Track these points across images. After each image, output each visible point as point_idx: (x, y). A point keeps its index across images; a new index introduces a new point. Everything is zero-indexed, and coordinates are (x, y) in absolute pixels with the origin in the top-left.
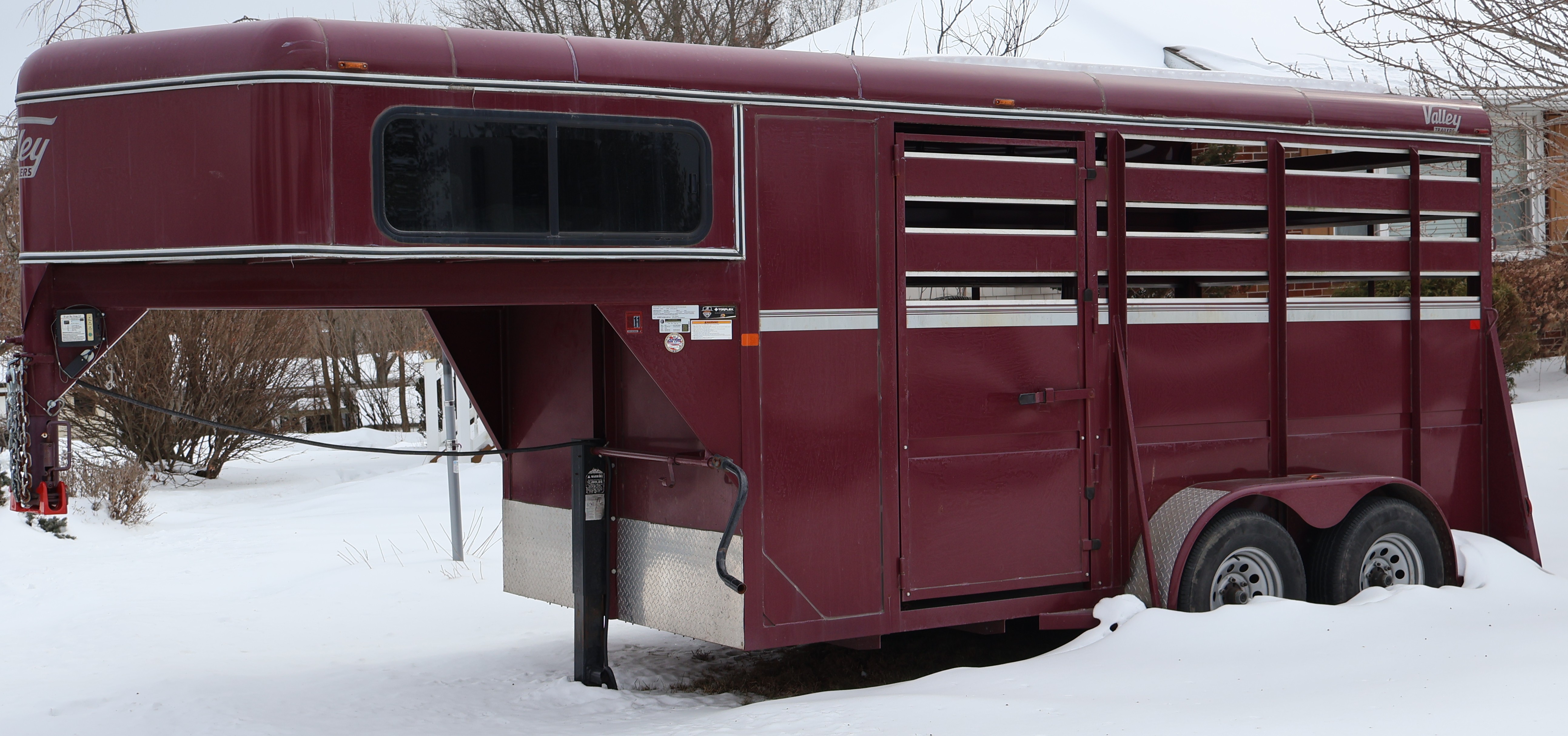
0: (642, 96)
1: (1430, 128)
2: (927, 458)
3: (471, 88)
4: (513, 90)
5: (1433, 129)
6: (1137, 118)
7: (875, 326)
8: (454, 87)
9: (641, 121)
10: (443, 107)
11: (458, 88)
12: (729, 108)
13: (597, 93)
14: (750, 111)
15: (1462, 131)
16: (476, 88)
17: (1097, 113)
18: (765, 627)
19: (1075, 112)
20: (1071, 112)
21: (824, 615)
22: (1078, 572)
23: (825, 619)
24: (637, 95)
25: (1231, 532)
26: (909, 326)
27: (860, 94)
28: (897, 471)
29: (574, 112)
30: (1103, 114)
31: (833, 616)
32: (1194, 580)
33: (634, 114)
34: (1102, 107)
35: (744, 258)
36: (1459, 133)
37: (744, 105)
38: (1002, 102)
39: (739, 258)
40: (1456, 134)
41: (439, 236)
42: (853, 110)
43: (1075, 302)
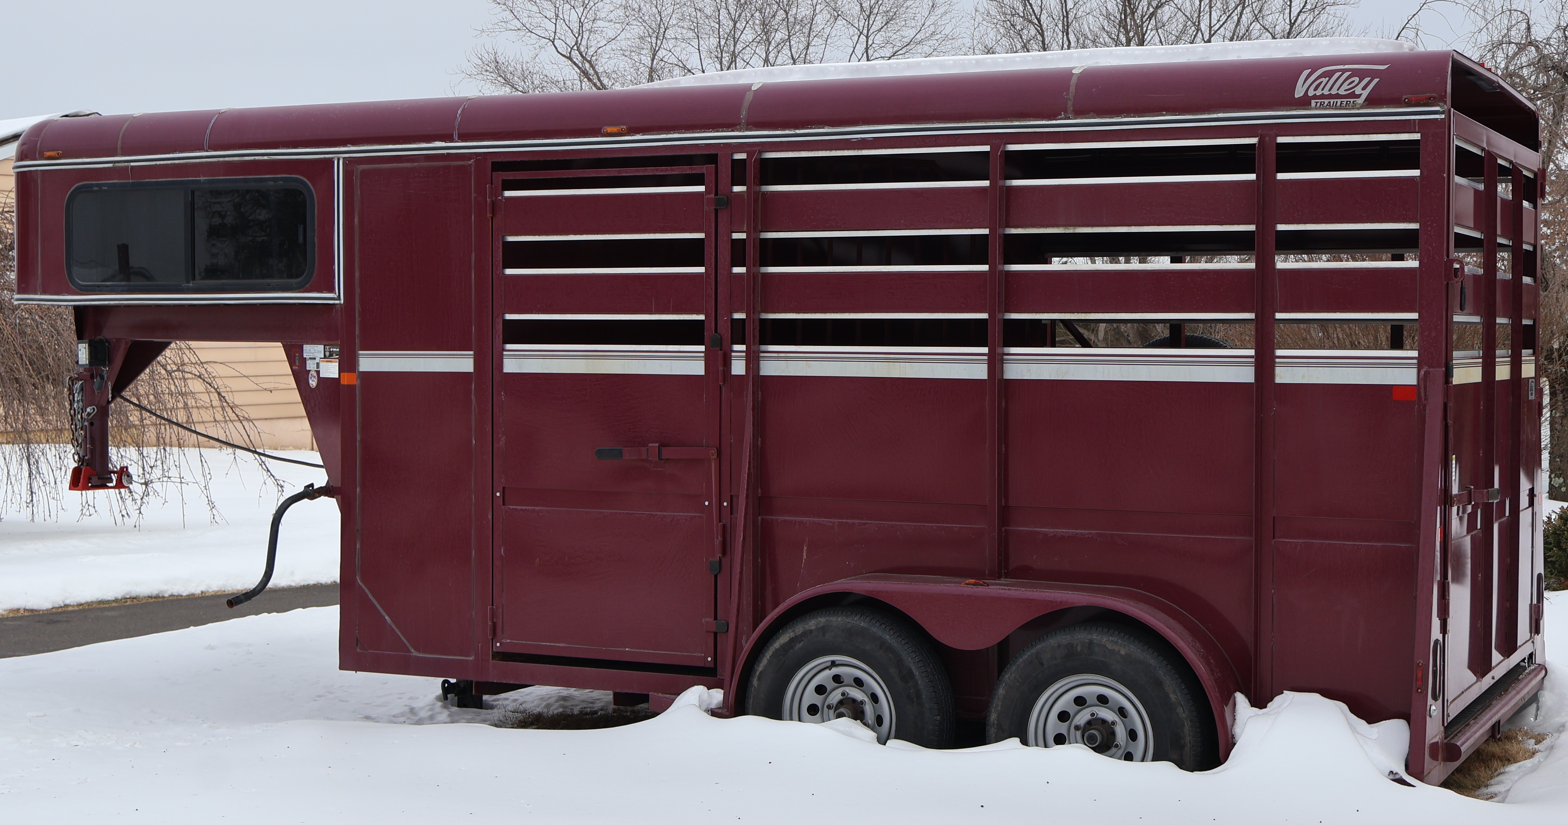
0: (257, 158)
1: (1305, 102)
2: (524, 508)
3: (126, 164)
4: (158, 163)
5: (1310, 104)
6: (787, 132)
7: (471, 370)
8: (117, 165)
9: (256, 180)
10: (111, 182)
11: (120, 165)
12: (330, 162)
13: (221, 159)
14: (350, 163)
16: (132, 164)
17: (733, 131)
18: (358, 650)
19: (704, 132)
20: (698, 133)
21: (416, 650)
22: (699, 655)
23: (415, 654)
24: (252, 158)
26: (506, 370)
27: (456, 137)
28: (490, 517)
29: (204, 177)
30: (740, 131)
31: (424, 652)
33: (251, 175)
34: (740, 124)
35: (342, 302)
36: (1367, 105)
37: (344, 158)
38: (610, 129)
39: (337, 302)
40: (1362, 107)
41: (107, 286)
42: (448, 154)
43: (702, 348)
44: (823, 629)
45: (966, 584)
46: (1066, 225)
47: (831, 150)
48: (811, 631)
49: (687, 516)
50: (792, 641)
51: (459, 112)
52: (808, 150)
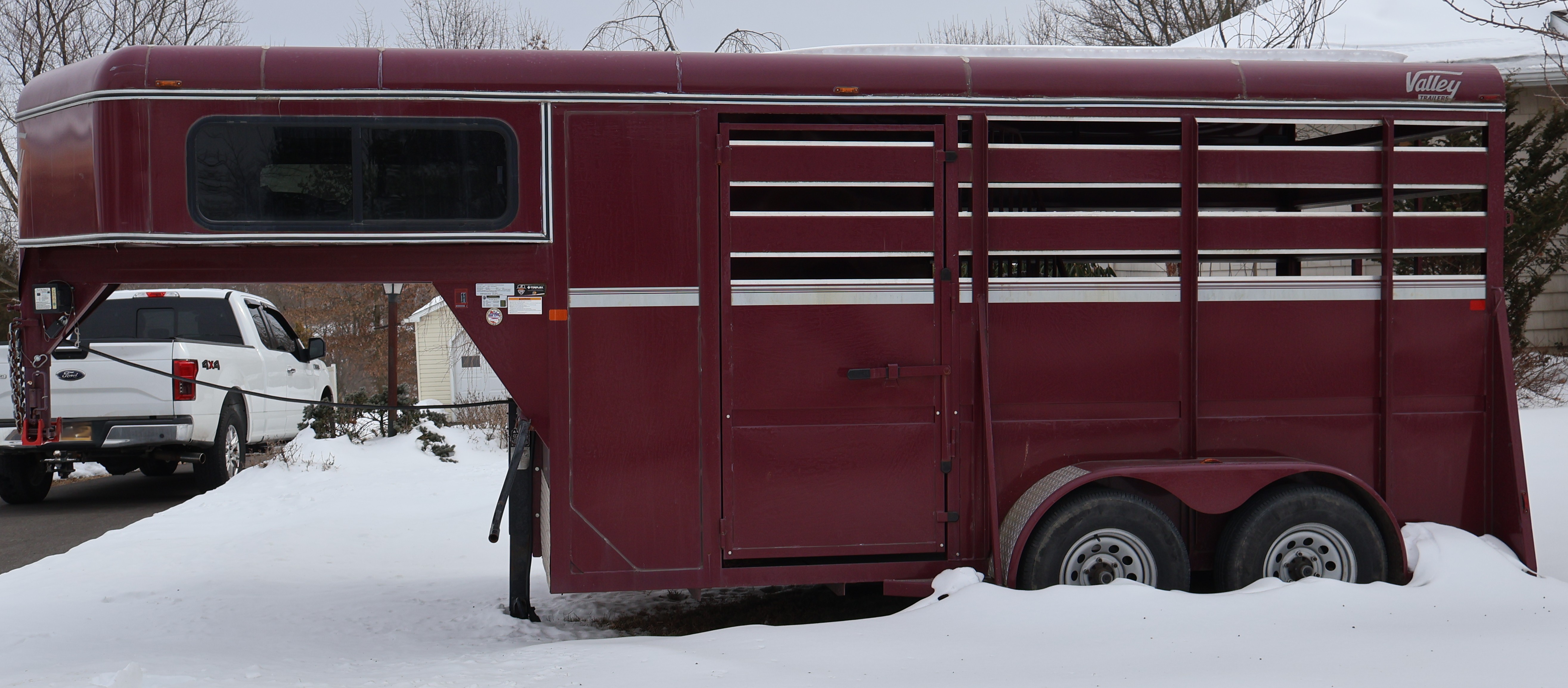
0: (446, 99)
1: (1413, 96)
2: (753, 427)
3: (277, 98)
4: (318, 98)
5: (1417, 97)
6: (1010, 99)
7: (697, 304)
8: (260, 98)
9: (445, 121)
10: (252, 115)
11: (265, 98)
12: (537, 107)
13: (400, 98)
15: (1459, 97)
16: (282, 98)
17: (959, 96)
18: (572, 573)
19: (932, 96)
20: (927, 96)
21: (638, 566)
22: (931, 543)
23: (638, 570)
24: (441, 98)
25: (1083, 513)
26: (734, 303)
27: (679, 88)
28: (719, 438)
29: (377, 115)
30: (967, 97)
31: (646, 568)
32: (1037, 558)
33: (438, 115)
34: (966, 91)
35: (552, 241)
36: (1456, 100)
37: (552, 103)
38: (844, 89)
39: (546, 241)
40: (1452, 101)
41: (247, 224)
42: (672, 104)
43: (931, 281)
45: (1206, 462)
47: (1046, 116)
49: (919, 425)
51: (678, 66)
52: (1026, 116)
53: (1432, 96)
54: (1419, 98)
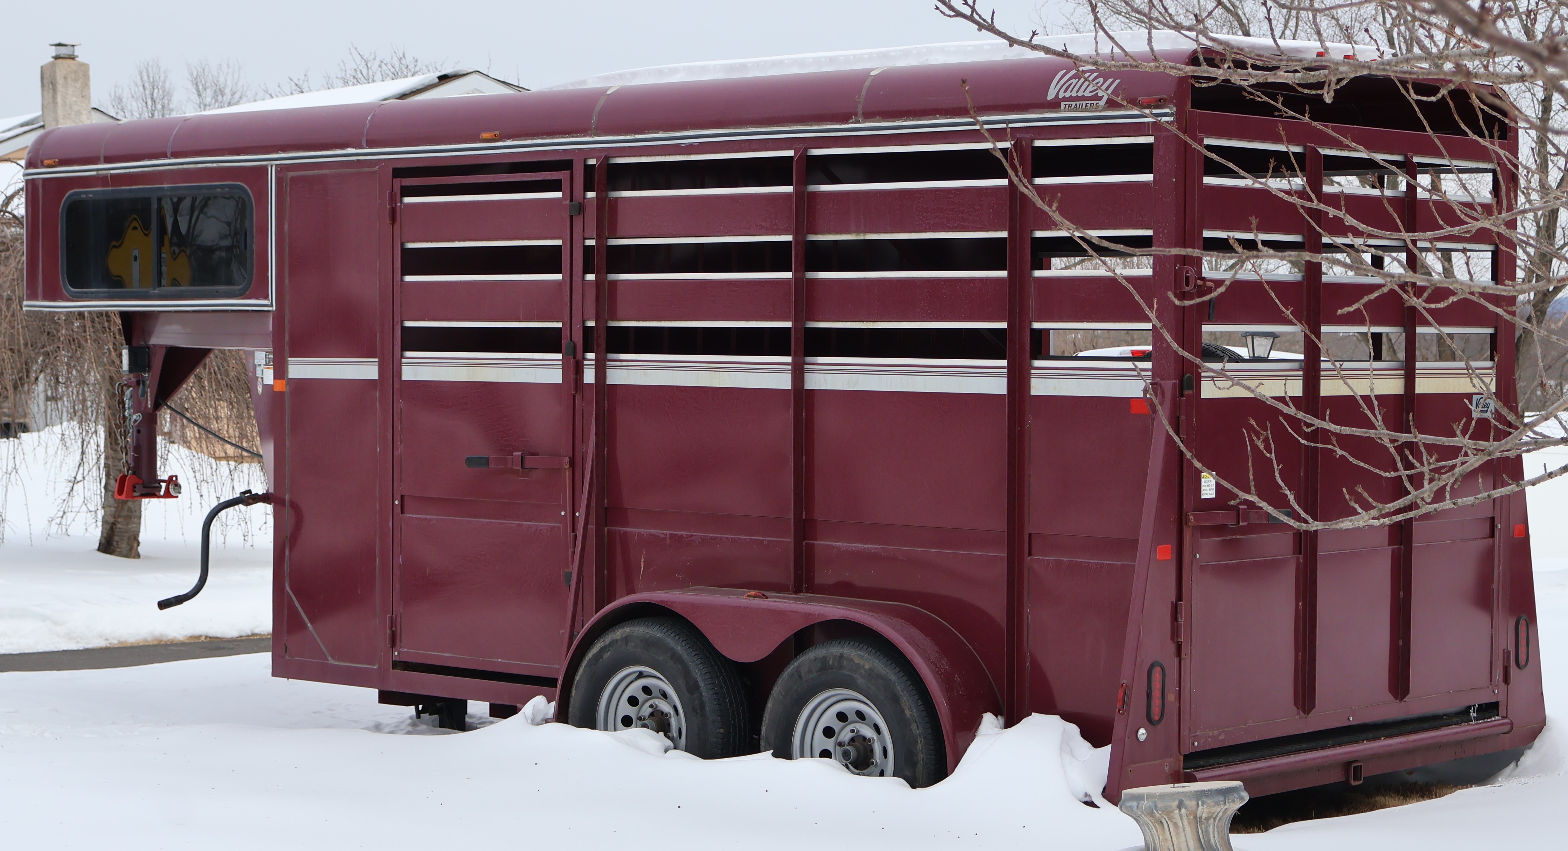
0: (209, 165)
1: (1055, 105)
2: (418, 516)
3: (107, 172)
4: (131, 170)
5: (1060, 106)
6: (628, 137)
7: (375, 376)
8: (100, 172)
9: (207, 187)
10: (95, 189)
11: (103, 172)
12: (264, 169)
13: (180, 167)
14: (281, 169)
15: (1112, 104)
16: (112, 172)
17: (585, 136)
18: (287, 657)
19: (562, 137)
20: (557, 138)
21: (333, 658)
22: (556, 667)
23: (332, 661)
24: (205, 165)
26: (404, 378)
27: (364, 144)
28: (391, 525)
29: (167, 184)
30: (591, 137)
31: (339, 660)
33: (203, 182)
34: (590, 129)
35: (274, 308)
36: (1108, 107)
37: (276, 165)
38: (485, 135)
39: (270, 309)
40: (1104, 110)
41: (92, 293)
42: (357, 160)
43: (559, 356)
44: (626, 639)
45: (748, 596)
46: (857, 232)
47: (665, 155)
48: (617, 641)
49: (548, 526)
50: (603, 650)
51: (369, 118)
52: (647, 156)
53: (1078, 103)
54: (1063, 107)
